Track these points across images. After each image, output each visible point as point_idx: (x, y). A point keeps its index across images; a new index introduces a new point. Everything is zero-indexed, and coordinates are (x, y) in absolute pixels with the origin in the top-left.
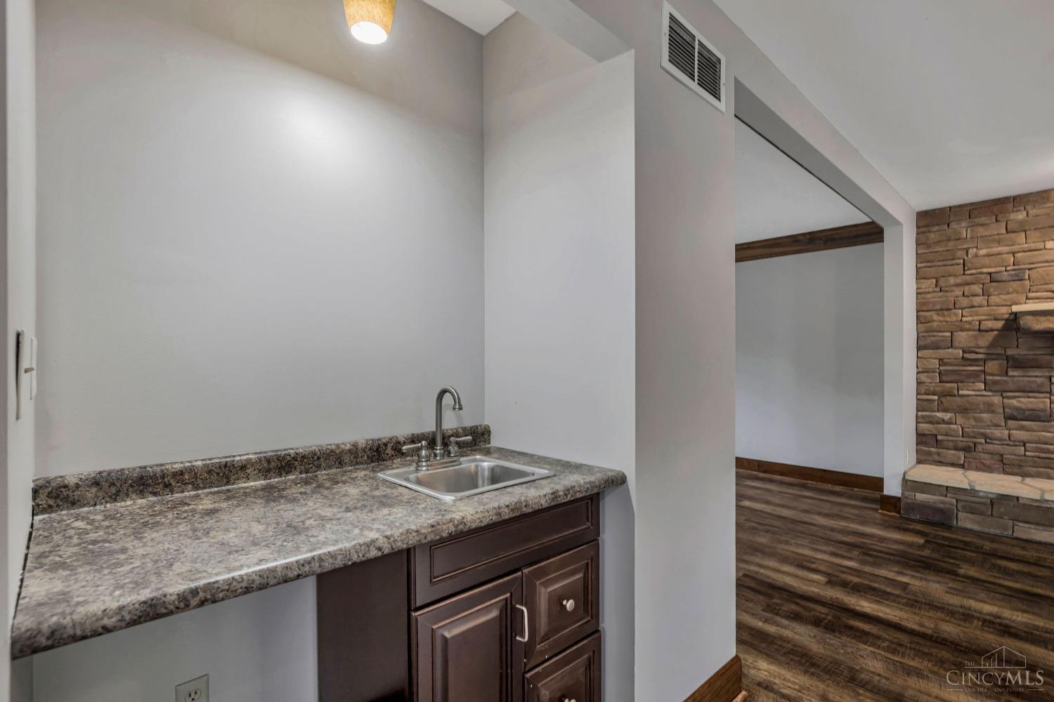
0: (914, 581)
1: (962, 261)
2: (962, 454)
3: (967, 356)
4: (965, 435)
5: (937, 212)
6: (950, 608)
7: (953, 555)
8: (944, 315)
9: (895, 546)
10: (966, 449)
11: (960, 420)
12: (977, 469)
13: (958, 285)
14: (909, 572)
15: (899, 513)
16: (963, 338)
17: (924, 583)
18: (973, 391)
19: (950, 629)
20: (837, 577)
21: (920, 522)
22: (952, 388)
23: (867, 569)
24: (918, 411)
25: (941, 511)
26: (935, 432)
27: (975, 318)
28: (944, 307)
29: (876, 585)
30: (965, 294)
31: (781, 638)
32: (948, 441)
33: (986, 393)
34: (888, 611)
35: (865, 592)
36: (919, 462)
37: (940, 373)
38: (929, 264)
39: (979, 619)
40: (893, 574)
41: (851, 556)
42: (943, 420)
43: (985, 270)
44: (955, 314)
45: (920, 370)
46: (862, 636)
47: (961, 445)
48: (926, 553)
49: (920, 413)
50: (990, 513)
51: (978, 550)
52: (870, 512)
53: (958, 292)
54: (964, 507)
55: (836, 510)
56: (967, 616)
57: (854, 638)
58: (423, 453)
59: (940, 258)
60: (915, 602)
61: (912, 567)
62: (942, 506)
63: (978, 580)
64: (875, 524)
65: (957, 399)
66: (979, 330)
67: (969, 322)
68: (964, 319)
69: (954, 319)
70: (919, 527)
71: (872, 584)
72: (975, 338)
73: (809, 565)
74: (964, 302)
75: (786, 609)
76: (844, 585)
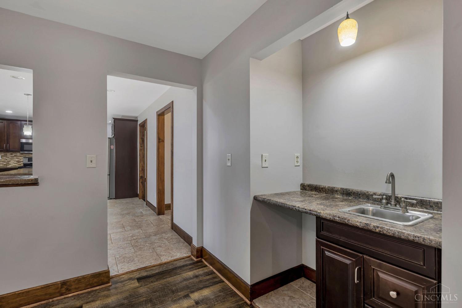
58: (384, 201)
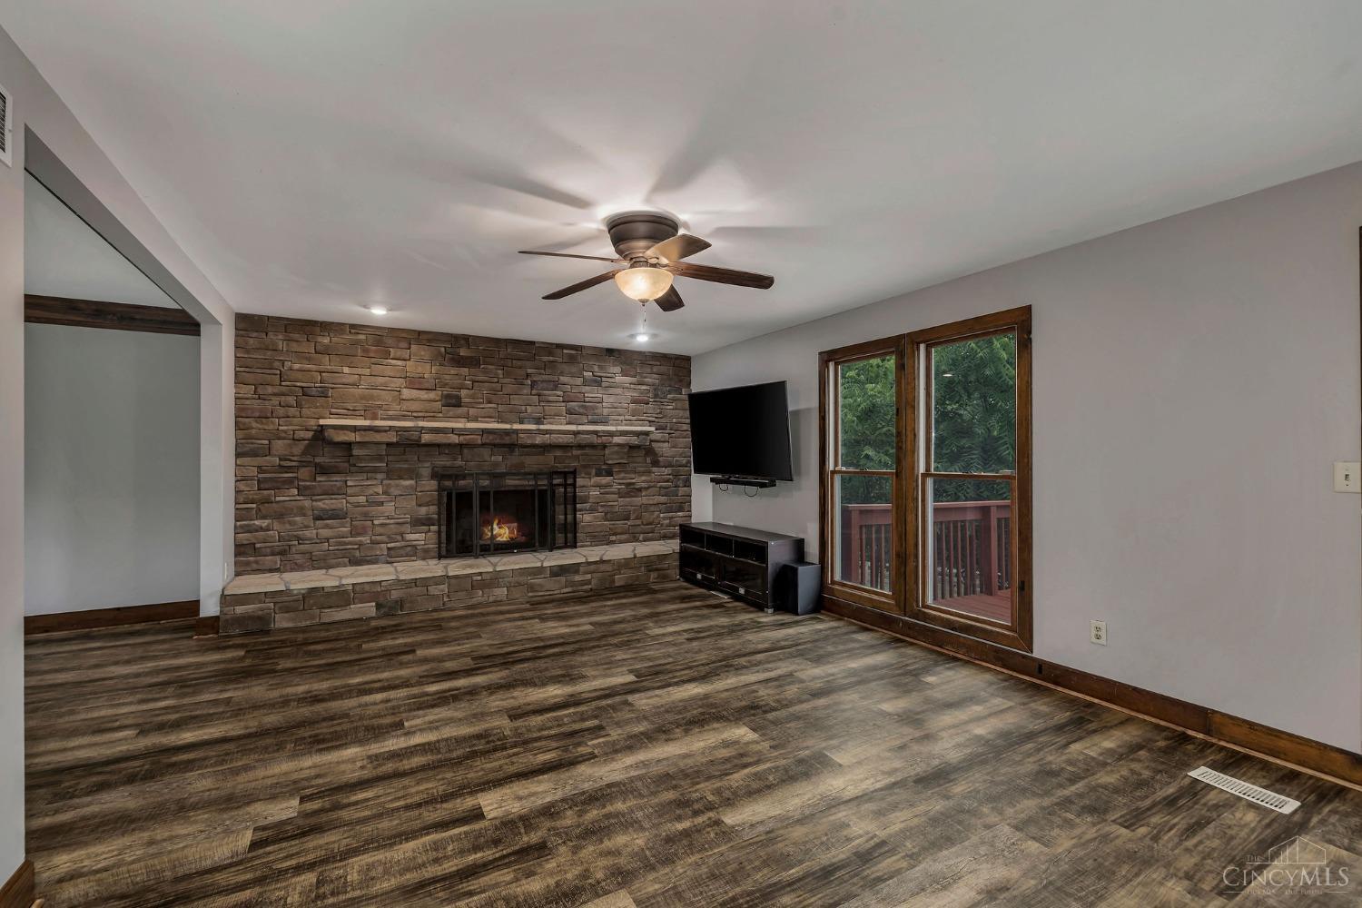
0: (235, 693)
1: (278, 372)
2: (278, 558)
3: (282, 463)
4: (281, 539)
5: (256, 318)
6: (271, 702)
7: (271, 656)
8: (262, 423)
9: (216, 667)
10: (282, 553)
11: (276, 525)
12: (292, 570)
13: (275, 394)
14: (231, 687)
15: (217, 633)
16: (279, 446)
17: (246, 692)
18: (289, 496)
19: (272, 719)
20: (151, 722)
21: (240, 635)
22: (269, 495)
23: (186, 701)
24: (236, 521)
25: (260, 618)
26: (254, 541)
27: (290, 428)
28: (263, 415)
29: (198, 713)
30: (282, 404)
31: (83, 818)
32: (265, 547)
33: (298, 498)
34: (212, 730)
35: (186, 724)
36: (238, 574)
37: (258, 480)
38: (247, 370)
39: (294, 700)
40: (215, 695)
41: (166, 694)
42: (261, 528)
43: (298, 384)
44: (272, 422)
45: (239, 478)
46: (188, 766)
47: (277, 550)
48: (248, 662)
49: (238, 523)
50: (302, 607)
51: (293, 643)
52: (185, 642)
53: (275, 400)
54: (280, 608)
55: (139, 652)
56: (285, 702)
57: (179, 772)
59: (259, 365)
60: (238, 711)
61: (230, 681)
62: (260, 613)
63: (295, 669)
64: (191, 652)
65: (274, 504)
66: (294, 439)
67: (285, 432)
68: (281, 428)
69: (271, 427)
70: (238, 641)
71: (193, 713)
72: (289, 445)
73: (110, 725)
74: (281, 411)
75: (84, 786)
76: (161, 727)
